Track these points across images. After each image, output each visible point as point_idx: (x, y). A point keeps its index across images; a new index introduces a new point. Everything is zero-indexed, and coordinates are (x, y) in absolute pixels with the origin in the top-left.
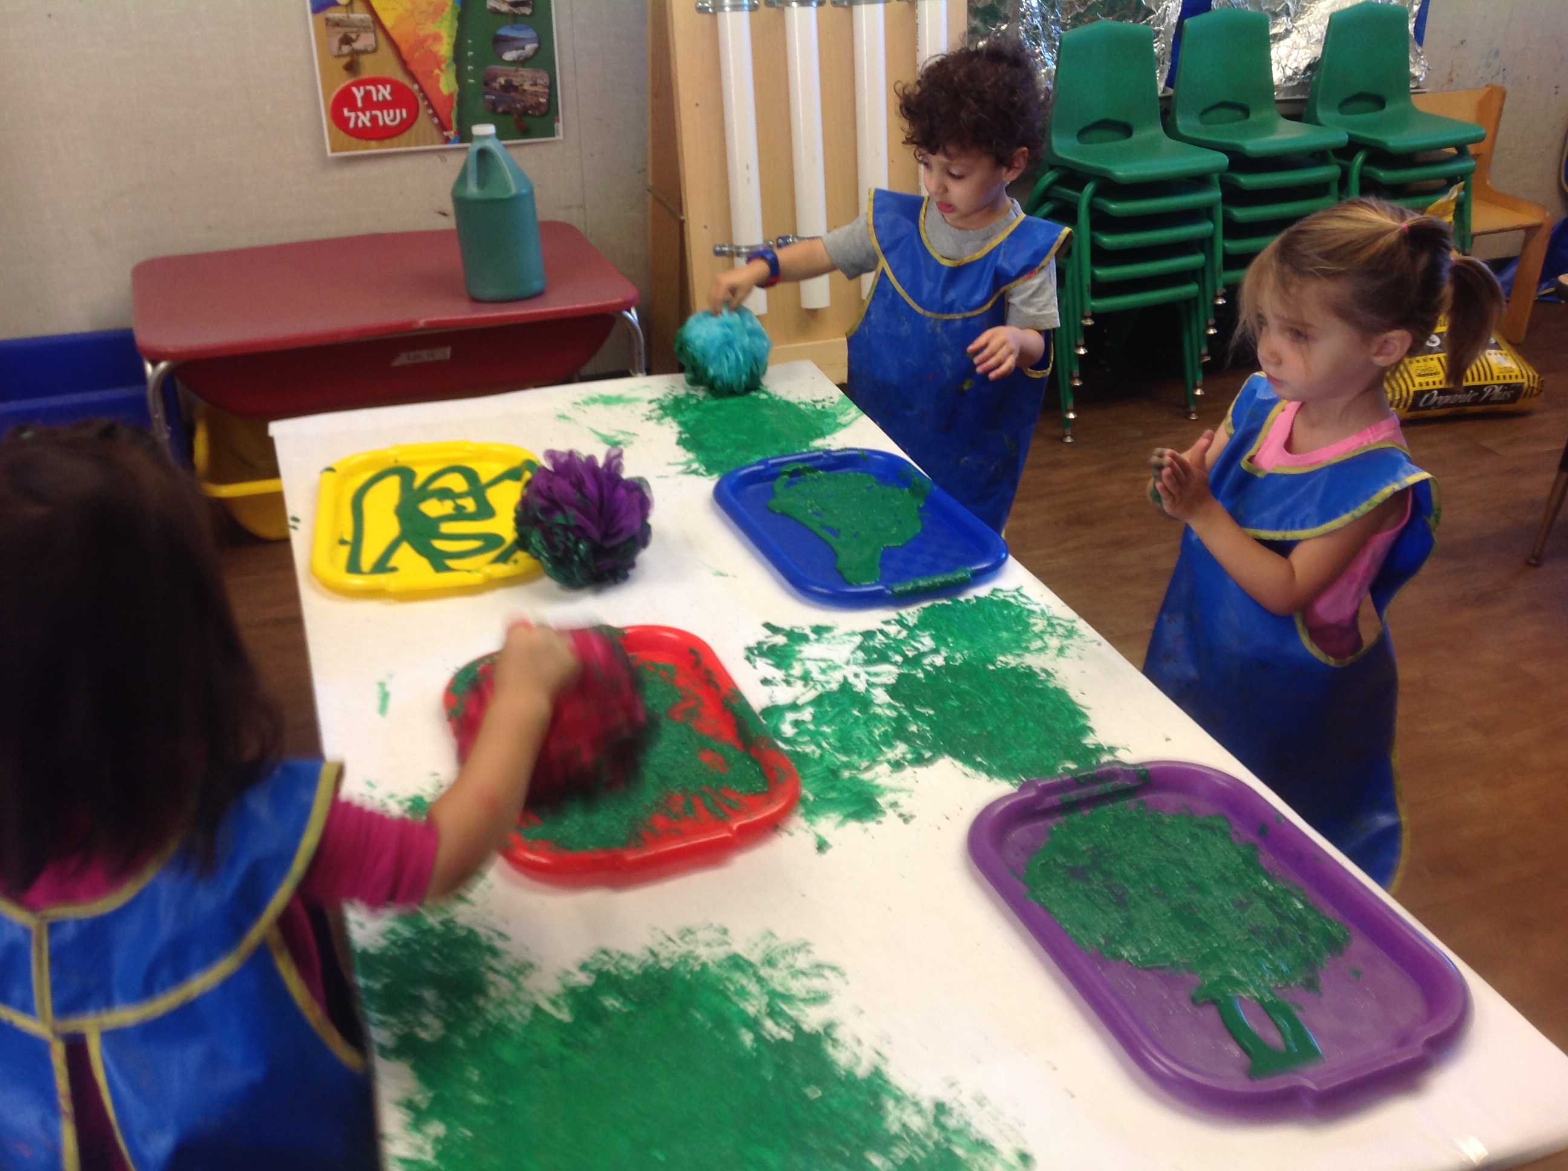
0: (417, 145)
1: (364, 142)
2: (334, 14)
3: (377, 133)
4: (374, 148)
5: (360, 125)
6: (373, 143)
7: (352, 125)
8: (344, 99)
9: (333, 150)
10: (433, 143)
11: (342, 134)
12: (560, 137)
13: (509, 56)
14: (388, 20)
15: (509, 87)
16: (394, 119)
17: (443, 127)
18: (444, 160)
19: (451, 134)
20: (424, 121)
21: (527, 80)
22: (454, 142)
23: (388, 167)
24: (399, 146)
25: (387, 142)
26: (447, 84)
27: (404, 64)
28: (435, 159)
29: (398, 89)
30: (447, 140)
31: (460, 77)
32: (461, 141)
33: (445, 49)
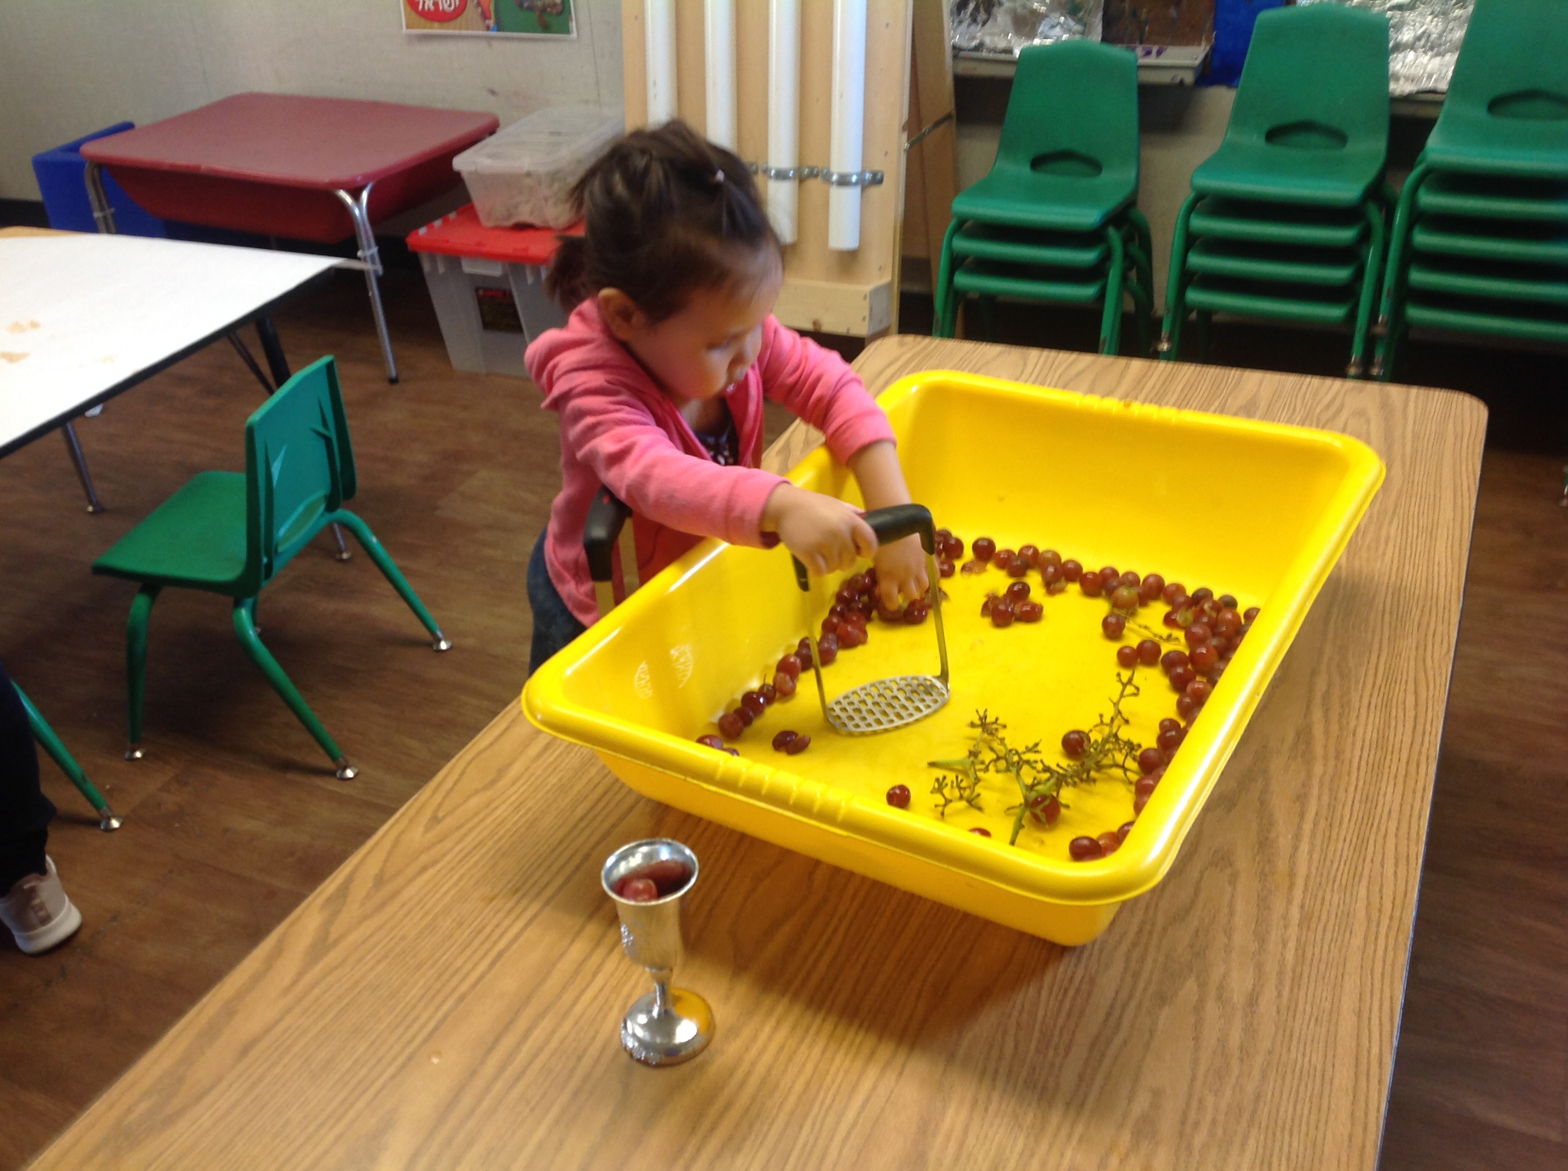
0: (467, 29)
1: (429, 23)
3: (438, 16)
4: (436, 30)
5: (426, 8)
6: (436, 24)
7: (420, 7)
9: (408, 27)
10: (478, 29)
11: (413, 15)
12: (574, 35)
16: (450, 6)
17: (485, 16)
18: (490, 46)
19: (491, 23)
22: (493, 30)
23: (451, 46)
24: (455, 28)
25: (446, 24)
28: (483, 44)
30: (488, 28)
32: (499, 30)
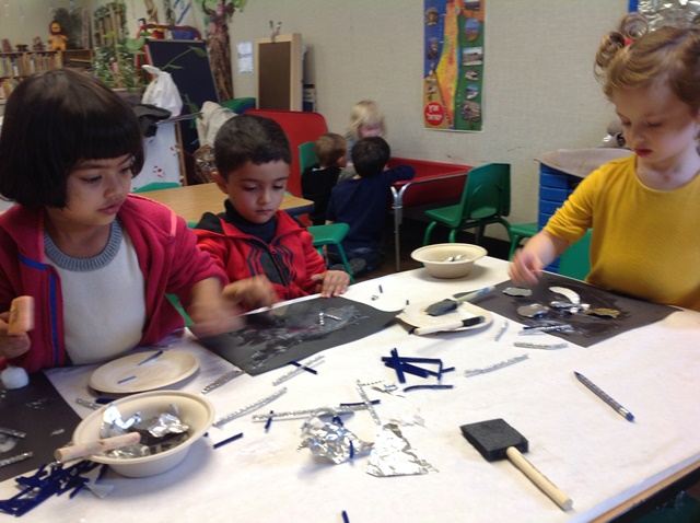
0: (444, 128)
1: (430, 125)
2: (428, 79)
3: (434, 123)
4: (433, 128)
5: (431, 119)
6: (433, 126)
7: (429, 119)
8: (427, 110)
9: (425, 127)
10: (447, 128)
11: (426, 122)
12: (482, 131)
13: (469, 97)
14: (441, 81)
15: (468, 110)
16: (438, 118)
17: (450, 123)
19: (452, 125)
20: (446, 121)
21: (473, 107)
22: (452, 129)
24: (439, 128)
25: (436, 126)
26: (451, 107)
27: (442, 97)
29: (440, 108)
31: (456, 104)
32: (454, 129)
33: (452, 93)
